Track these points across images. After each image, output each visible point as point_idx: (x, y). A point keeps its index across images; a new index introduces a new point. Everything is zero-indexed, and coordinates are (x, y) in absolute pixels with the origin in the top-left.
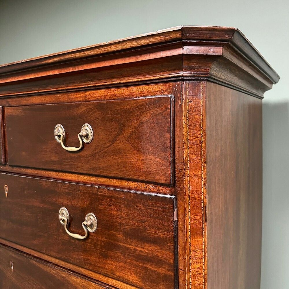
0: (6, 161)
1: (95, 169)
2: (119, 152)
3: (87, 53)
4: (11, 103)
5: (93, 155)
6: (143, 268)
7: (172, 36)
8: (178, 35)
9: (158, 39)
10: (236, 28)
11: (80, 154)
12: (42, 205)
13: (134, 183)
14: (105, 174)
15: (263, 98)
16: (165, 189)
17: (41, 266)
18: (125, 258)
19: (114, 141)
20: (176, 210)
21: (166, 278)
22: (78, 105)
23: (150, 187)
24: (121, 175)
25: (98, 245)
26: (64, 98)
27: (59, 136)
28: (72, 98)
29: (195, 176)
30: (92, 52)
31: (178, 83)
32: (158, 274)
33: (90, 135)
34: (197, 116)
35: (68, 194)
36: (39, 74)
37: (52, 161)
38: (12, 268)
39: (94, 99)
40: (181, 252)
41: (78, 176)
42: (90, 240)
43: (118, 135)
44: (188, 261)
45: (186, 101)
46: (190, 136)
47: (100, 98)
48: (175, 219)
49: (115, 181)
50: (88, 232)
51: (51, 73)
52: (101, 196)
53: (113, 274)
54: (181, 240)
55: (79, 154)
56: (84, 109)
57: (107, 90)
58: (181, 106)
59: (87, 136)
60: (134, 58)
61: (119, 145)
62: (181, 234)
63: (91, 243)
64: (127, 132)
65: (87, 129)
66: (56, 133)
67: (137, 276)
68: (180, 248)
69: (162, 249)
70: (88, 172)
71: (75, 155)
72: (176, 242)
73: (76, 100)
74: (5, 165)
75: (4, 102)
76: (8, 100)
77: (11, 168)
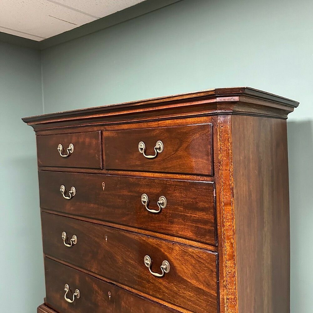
0: (103, 167)
1: (164, 168)
2: (180, 157)
3: (162, 101)
4: (107, 129)
5: (164, 160)
6: (196, 227)
7: (210, 93)
8: (213, 93)
9: (202, 94)
10: (245, 87)
11: (156, 159)
12: (129, 194)
13: (189, 176)
14: (171, 171)
15: (287, 118)
16: (208, 178)
17: (128, 235)
18: (185, 222)
19: (177, 151)
20: (215, 190)
21: (210, 231)
22: (154, 130)
23: (199, 177)
24: (181, 171)
25: (167, 216)
26: (144, 125)
27: (142, 149)
28: (150, 125)
29: (226, 170)
30: (165, 100)
31: (215, 116)
32: (206, 229)
33: (161, 147)
34: (226, 135)
35: (148, 185)
36: (130, 111)
37: (136, 165)
38: (106, 239)
39: (164, 125)
40: (218, 215)
41: (153, 173)
42: (162, 213)
43: (179, 147)
44: (223, 220)
45: (219, 126)
46: (222, 147)
47: (168, 125)
48: (215, 195)
49: (177, 175)
50: (161, 208)
51: (138, 111)
52: (169, 185)
53: (177, 233)
54: (218, 207)
55: (154, 160)
56: (158, 132)
57: (172, 120)
58: (216, 130)
59: (160, 148)
60: (189, 103)
61: (180, 153)
62: (218, 204)
63: (163, 215)
64: (185, 145)
65: (159, 144)
66: (140, 147)
67: (192, 232)
68: (218, 212)
69: (207, 214)
70: (160, 171)
71: (152, 160)
72: (215, 209)
73: (152, 126)
74: (102, 169)
75: (102, 128)
76: (105, 127)
77: (107, 171)
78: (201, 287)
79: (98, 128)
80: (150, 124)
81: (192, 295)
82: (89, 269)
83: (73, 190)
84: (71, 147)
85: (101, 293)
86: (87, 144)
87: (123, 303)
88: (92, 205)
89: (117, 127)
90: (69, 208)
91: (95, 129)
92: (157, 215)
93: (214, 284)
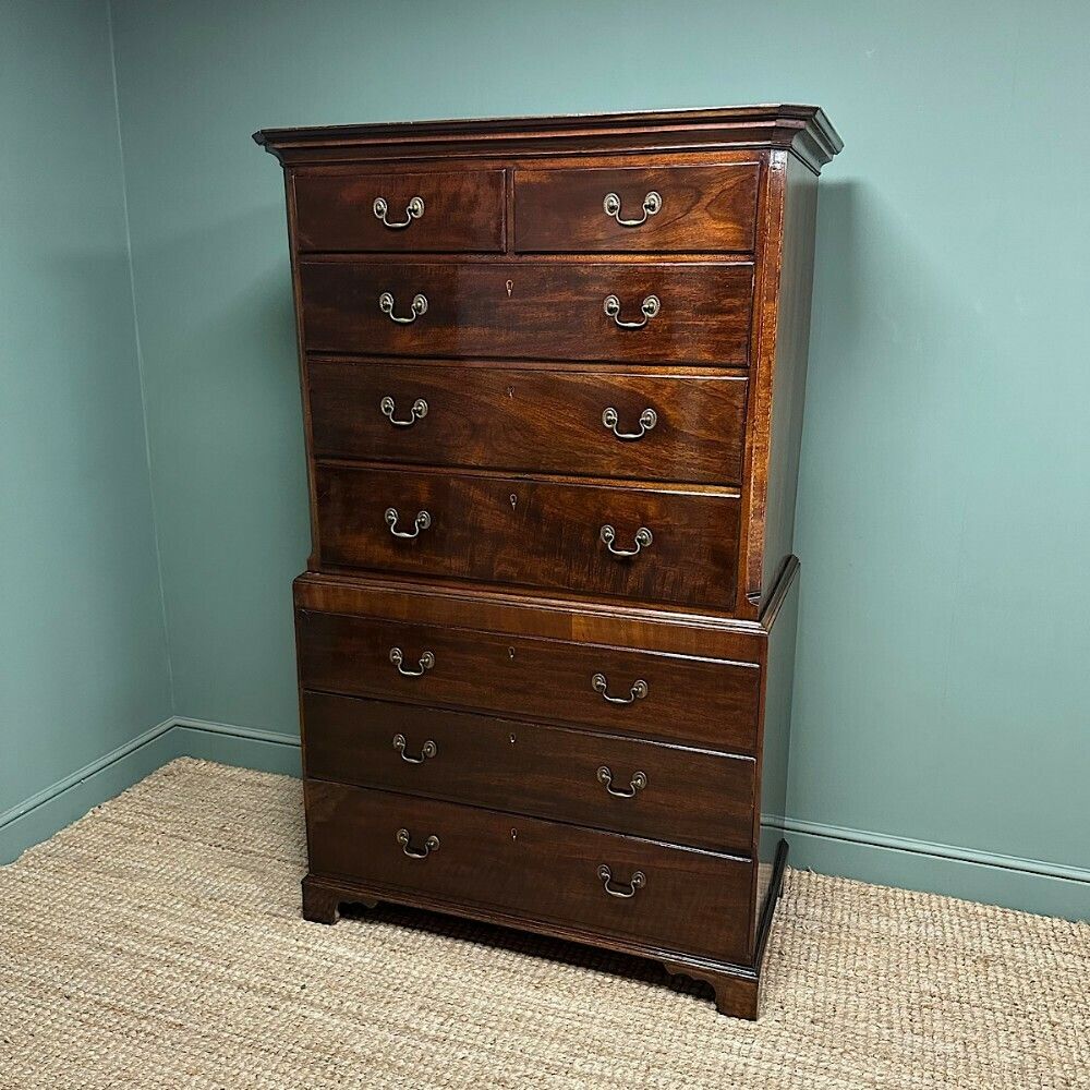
0: (507, 248)
1: (658, 244)
2: (695, 222)
4: (521, 165)
5: (659, 229)
6: (715, 341)
7: (771, 111)
9: (756, 112)
11: (642, 228)
12: (576, 298)
14: (674, 249)
15: (820, 174)
16: (742, 258)
17: (567, 378)
19: (688, 211)
20: (754, 276)
21: (739, 345)
22: (640, 170)
23: (726, 257)
24: (694, 247)
25: (659, 329)
26: (617, 161)
27: (612, 208)
28: (630, 162)
29: (773, 242)
31: (764, 151)
32: (731, 343)
33: (657, 204)
37: (597, 241)
38: (511, 395)
39: (665, 163)
40: (755, 318)
41: (633, 255)
42: (648, 327)
43: (694, 204)
44: (762, 325)
47: (672, 162)
48: (753, 285)
49: (684, 255)
50: (648, 318)
52: (667, 274)
54: (756, 305)
55: (639, 228)
56: (651, 174)
58: (766, 174)
59: (654, 206)
61: (695, 215)
62: (757, 299)
63: (651, 330)
64: (706, 200)
65: (653, 198)
66: (607, 203)
67: (706, 352)
68: (756, 313)
70: (650, 249)
71: (634, 230)
72: (751, 307)
73: (637, 164)
74: (504, 254)
75: (509, 164)
76: (518, 161)
77: (517, 257)
78: (716, 438)
79: (498, 163)
80: (634, 159)
81: (696, 455)
82: (459, 462)
83: (421, 302)
84: (417, 204)
85: (492, 502)
86: (464, 199)
87: (546, 507)
88: (476, 331)
89: (548, 164)
90: (404, 342)
91: (489, 165)
92: (635, 333)
93: (739, 427)
